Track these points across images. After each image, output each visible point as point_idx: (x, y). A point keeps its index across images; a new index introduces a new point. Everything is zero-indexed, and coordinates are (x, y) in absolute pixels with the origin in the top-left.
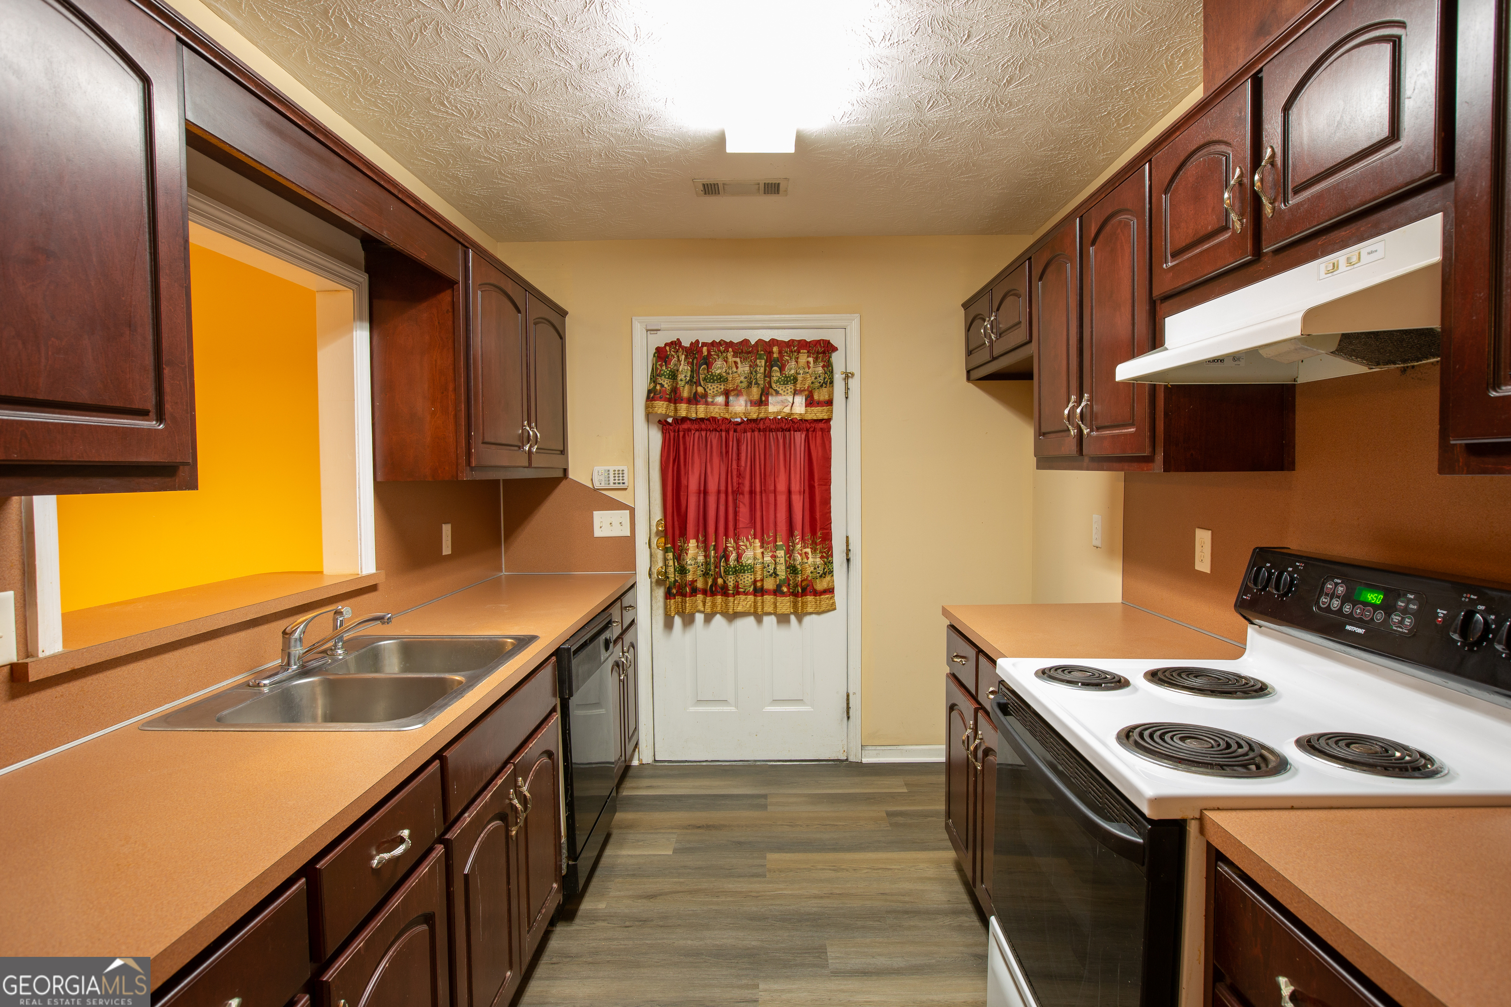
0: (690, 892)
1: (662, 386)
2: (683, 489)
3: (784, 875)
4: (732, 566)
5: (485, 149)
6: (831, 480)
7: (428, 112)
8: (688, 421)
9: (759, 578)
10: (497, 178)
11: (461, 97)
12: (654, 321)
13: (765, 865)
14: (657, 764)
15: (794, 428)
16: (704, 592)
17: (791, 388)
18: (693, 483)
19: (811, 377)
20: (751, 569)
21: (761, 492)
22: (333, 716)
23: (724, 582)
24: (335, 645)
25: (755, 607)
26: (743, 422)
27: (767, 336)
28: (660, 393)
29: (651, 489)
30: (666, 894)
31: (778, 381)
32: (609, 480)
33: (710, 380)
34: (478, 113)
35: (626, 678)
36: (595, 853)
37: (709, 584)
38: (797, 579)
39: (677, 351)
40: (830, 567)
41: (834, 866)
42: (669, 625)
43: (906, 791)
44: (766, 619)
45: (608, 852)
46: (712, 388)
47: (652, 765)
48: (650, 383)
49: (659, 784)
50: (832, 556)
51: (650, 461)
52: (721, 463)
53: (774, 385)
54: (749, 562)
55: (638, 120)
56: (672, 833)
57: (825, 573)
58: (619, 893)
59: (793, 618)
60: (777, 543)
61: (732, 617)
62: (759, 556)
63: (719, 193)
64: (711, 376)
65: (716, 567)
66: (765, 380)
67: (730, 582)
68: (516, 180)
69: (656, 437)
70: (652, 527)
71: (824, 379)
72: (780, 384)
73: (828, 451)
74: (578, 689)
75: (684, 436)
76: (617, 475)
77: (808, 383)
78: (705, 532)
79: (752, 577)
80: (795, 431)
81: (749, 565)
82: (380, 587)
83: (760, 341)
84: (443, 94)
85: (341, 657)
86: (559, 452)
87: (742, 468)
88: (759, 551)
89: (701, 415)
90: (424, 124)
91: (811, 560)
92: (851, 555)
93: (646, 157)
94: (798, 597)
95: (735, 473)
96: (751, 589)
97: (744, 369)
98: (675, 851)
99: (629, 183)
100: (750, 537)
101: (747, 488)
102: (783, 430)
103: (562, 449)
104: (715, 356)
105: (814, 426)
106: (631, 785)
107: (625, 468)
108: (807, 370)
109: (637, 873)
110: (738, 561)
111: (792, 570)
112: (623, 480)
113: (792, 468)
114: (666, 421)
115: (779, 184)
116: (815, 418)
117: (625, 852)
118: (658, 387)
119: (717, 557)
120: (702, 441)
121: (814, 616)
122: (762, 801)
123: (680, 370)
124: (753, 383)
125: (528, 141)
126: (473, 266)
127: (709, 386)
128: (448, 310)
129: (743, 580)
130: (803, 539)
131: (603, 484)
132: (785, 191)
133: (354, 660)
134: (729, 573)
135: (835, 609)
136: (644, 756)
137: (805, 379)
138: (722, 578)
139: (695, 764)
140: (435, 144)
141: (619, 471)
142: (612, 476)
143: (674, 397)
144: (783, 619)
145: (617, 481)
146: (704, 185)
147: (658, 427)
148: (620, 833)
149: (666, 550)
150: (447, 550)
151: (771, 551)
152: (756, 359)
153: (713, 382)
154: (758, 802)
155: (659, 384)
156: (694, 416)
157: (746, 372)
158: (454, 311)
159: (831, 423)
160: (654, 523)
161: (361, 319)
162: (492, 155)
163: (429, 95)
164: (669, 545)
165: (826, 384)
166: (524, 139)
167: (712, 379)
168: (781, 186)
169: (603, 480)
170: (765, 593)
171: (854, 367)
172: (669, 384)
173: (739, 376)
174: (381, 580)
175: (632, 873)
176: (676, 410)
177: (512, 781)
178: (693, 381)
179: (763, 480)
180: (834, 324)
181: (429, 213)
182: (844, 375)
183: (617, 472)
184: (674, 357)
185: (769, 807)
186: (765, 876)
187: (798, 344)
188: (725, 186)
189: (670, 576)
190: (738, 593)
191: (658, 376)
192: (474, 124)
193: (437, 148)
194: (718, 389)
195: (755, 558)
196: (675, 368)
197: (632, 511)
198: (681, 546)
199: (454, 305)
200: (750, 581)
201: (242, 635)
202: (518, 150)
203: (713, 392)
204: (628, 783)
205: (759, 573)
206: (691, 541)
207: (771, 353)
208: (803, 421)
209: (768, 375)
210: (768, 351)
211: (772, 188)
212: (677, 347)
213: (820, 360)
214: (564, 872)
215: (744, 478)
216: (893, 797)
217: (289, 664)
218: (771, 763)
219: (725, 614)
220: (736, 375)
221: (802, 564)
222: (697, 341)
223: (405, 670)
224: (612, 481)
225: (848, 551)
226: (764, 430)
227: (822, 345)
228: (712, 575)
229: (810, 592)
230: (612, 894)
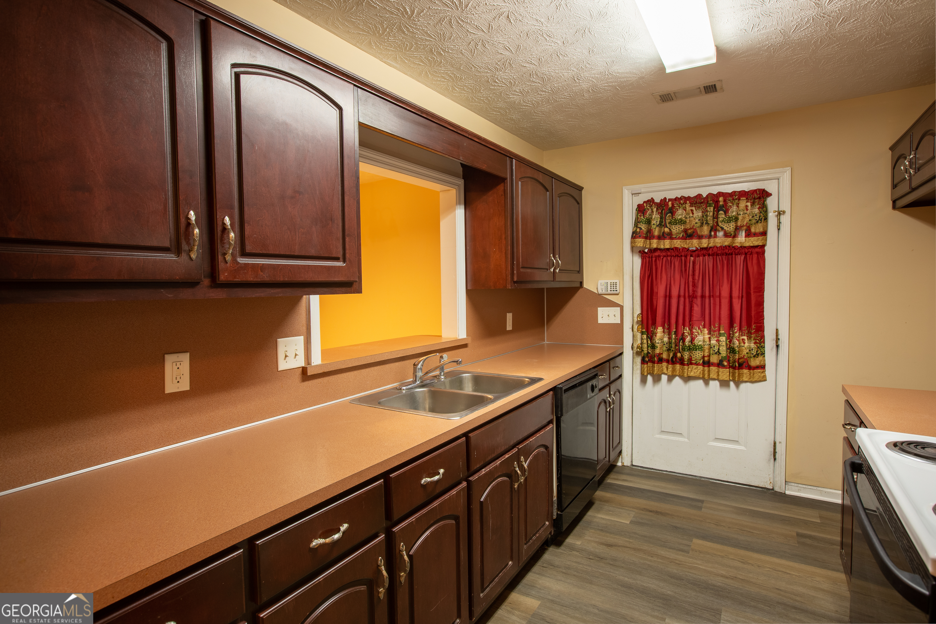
0: (634, 549)
1: (641, 229)
2: (655, 294)
3: (703, 555)
4: (687, 345)
5: (523, 101)
6: (764, 288)
7: (489, 88)
8: (659, 251)
9: (706, 354)
10: (534, 116)
11: (504, 76)
12: (637, 188)
13: (691, 546)
14: (633, 467)
15: (735, 252)
16: (667, 361)
17: (733, 225)
18: (661, 290)
19: (749, 216)
20: (701, 348)
21: (710, 297)
22: (433, 410)
23: (682, 355)
24: (440, 374)
25: (703, 374)
26: (697, 249)
27: (715, 190)
28: (639, 233)
29: (634, 294)
30: (619, 546)
31: (723, 221)
32: (607, 289)
33: (674, 223)
34: (515, 82)
35: (611, 411)
36: (578, 511)
37: (671, 356)
38: (735, 357)
39: (651, 206)
40: (762, 350)
41: (743, 559)
42: (644, 380)
43: (819, 522)
44: (711, 382)
45: (590, 513)
46: (675, 228)
47: (630, 467)
48: (634, 227)
49: (631, 480)
50: (764, 342)
51: (634, 277)
52: (681, 277)
53: (720, 224)
54: (700, 343)
55: (606, 65)
56: (632, 511)
57: (758, 355)
58: (590, 538)
59: (732, 384)
60: (720, 332)
61: (687, 379)
62: (707, 340)
63: (673, 100)
64: (674, 220)
65: (676, 346)
66: (713, 221)
67: (685, 356)
68: (545, 115)
69: (638, 261)
70: (634, 318)
71: (760, 217)
72: (725, 223)
73: (762, 268)
74: (567, 412)
75: (656, 261)
76: (612, 286)
77: (747, 220)
78: (669, 323)
79: (702, 353)
80: (736, 254)
81: (700, 345)
82: (469, 346)
83: (710, 194)
84: (495, 77)
85: (442, 380)
86: (577, 272)
87: (696, 281)
88: (707, 336)
89: (667, 246)
90: (489, 94)
91: (747, 344)
92: (780, 343)
93: (618, 86)
94: (736, 369)
95: (691, 284)
96: (701, 362)
97: (698, 214)
98: (631, 522)
99: (611, 104)
100: (701, 327)
101: (699, 293)
102: (726, 254)
103: (578, 270)
104: (677, 207)
105: (751, 250)
106: (615, 477)
107: (618, 281)
108: (745, 212)
109: (604, 529)
110: (692, 343)
111: (732, 350)
112: (616, 288)
113: (733, 281)
114: (644, 251)
115: (715, 85)
116: (752, 245)
117: (600, 516)
118: (638, 230)
119: (677, 339)
120: (668, 263)
121: (748, 384)
122: (699, 504)
123: (653, 218)
124: (704, 223)
125: (545, 92)
126: (515, 168)
127: (673, 227)
128: (502, 194)
129: (695, 355)
130: (740, 329)
131: (604, 291)
132: (721, 89)
133: (449, 382)
134: (685, 350)
135: (765, 380)
136: (625, 460)
137: (744, 218)
138: (680, 353)
139: (659, 471)
140: (497, 104)
141: (613, 283)
142: (609, 286)
143: (649, 236)
144: (724, 384)
145: (612, 289)
146: (660, 96)
147: (639, 255)
148: (600, 504)
149: (642, 333)
150: (509, 327)
151: (716, 337)
152: (707, 207)
153: (676, 224)
154: (697, 504)
155: (639, 227)
156: (662, 247)
157: (700, 216)
158: (505, 195)
159: (766, 248)
160: (636, 316)
161: (460, 204)
162: (528, 104)
163: (487, 79)
164: (644, 330)
165: (761, 220)
166: (542, 91)
167: (675, 222)
168: (717, 86)
169: (604, 288)
170: (711, 365)
171: (785, 206)
172: (645, 227)
173: (695, 219)
174: (469, 342)
175: (601, 529)
176: (650, 244)
177: (516, 457)
178: (661, 224)
179: (711, 289)
180: (768, 177)
181: (487, 143)
182: (776, 213)
183: (612, 284)
184: (649, 210)
185: (703, 509)
186: (688, 553)
187: (739, 194)
188: (676, 94)
189: (644, 349)
190: (691, 364)
191: (638, 222)
192: (514, 89)
193: (499, 106)
194: (680, 229)
195: (704, 341)
196: (650, 217)
197: (622, 307)
198: (653, 331)
199: (505, 191)
200: (701, 356)
201: (397, 364)
202: (541, 98)
203: (676, 231)
204: (612, 475)
205: (707, 351)
206: (659, 328)
207: (718, 201)
208: (742, 247)
209: (716, 217)
210: (716, 200)
211: (711, 89)
212: (651, 204)
213: (756, 204)
214: (555, 517)
215: (697, 287)
216: (806, 523)
217: (416, 381)
218: (713, 481)
219: (681, 377)
220: (692, 219)
221: (739, 347)
222: (665, 198)
223: (475, 391)
224: (609, 289)
225: (777, 339)
226: (713, 255)
227: (758, 193)
228: (673, 350)
229: (746, 367)
230: (586, 538)
